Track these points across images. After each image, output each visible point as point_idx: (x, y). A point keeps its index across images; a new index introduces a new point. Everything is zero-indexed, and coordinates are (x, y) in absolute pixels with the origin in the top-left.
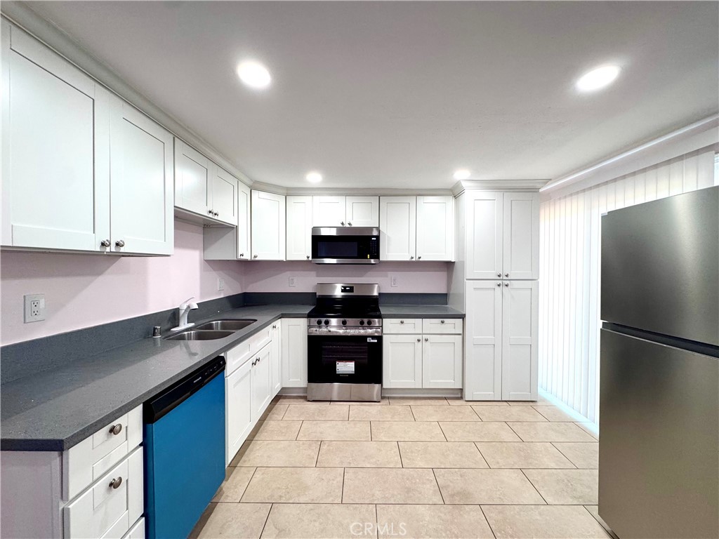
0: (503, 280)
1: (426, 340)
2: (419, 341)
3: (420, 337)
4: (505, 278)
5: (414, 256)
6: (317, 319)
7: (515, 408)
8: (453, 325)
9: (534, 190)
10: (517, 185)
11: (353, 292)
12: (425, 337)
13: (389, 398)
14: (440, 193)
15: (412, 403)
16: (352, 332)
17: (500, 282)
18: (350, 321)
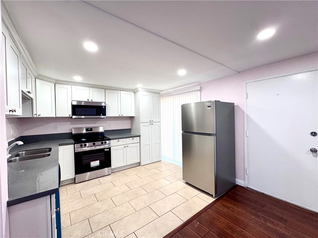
0: (151, 123)
1: (128, 146)
2: (125, 147)
3: (125, 146)
4: (152, 122)
5: (120, 114)
6: (80, 144)
7: (156, 164)
8: (136, 139)
9: (159, 93)
10: (154, 91)
11: (92, 131)
12: (127, 145)
13: (114, 172)
14: (129, 90)
15: (123, 171)
16: (98, 148)
17: (150, 123)
18: (96, 143)
